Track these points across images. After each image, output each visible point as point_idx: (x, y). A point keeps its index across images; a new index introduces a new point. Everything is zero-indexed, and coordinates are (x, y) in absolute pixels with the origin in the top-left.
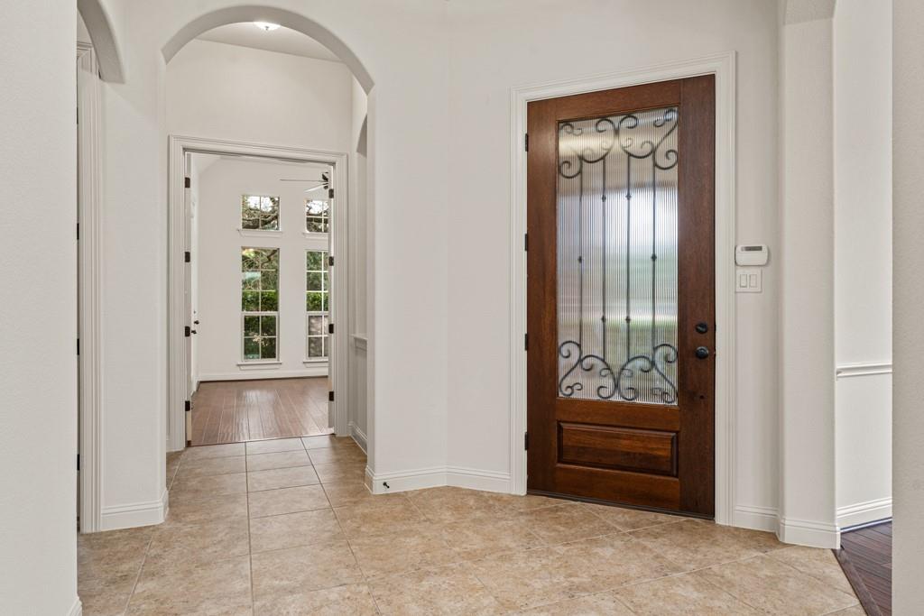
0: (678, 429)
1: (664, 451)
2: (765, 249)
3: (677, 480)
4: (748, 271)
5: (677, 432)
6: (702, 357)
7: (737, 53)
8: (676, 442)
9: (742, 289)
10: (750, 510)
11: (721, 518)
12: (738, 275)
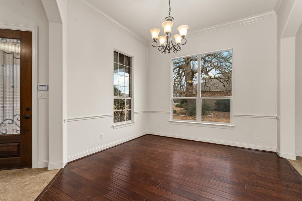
0: (20, 141)
1: (15, 149)
2: (47, 86)
3: (19, 157)
4: (42, 92)
5: (20, 142)
6: (28, 118)
7: (38, 27)
8: (19, 146)
9: (41, 97)
10: (42, 162)
11: (34, 167)
12: (39, 93)
